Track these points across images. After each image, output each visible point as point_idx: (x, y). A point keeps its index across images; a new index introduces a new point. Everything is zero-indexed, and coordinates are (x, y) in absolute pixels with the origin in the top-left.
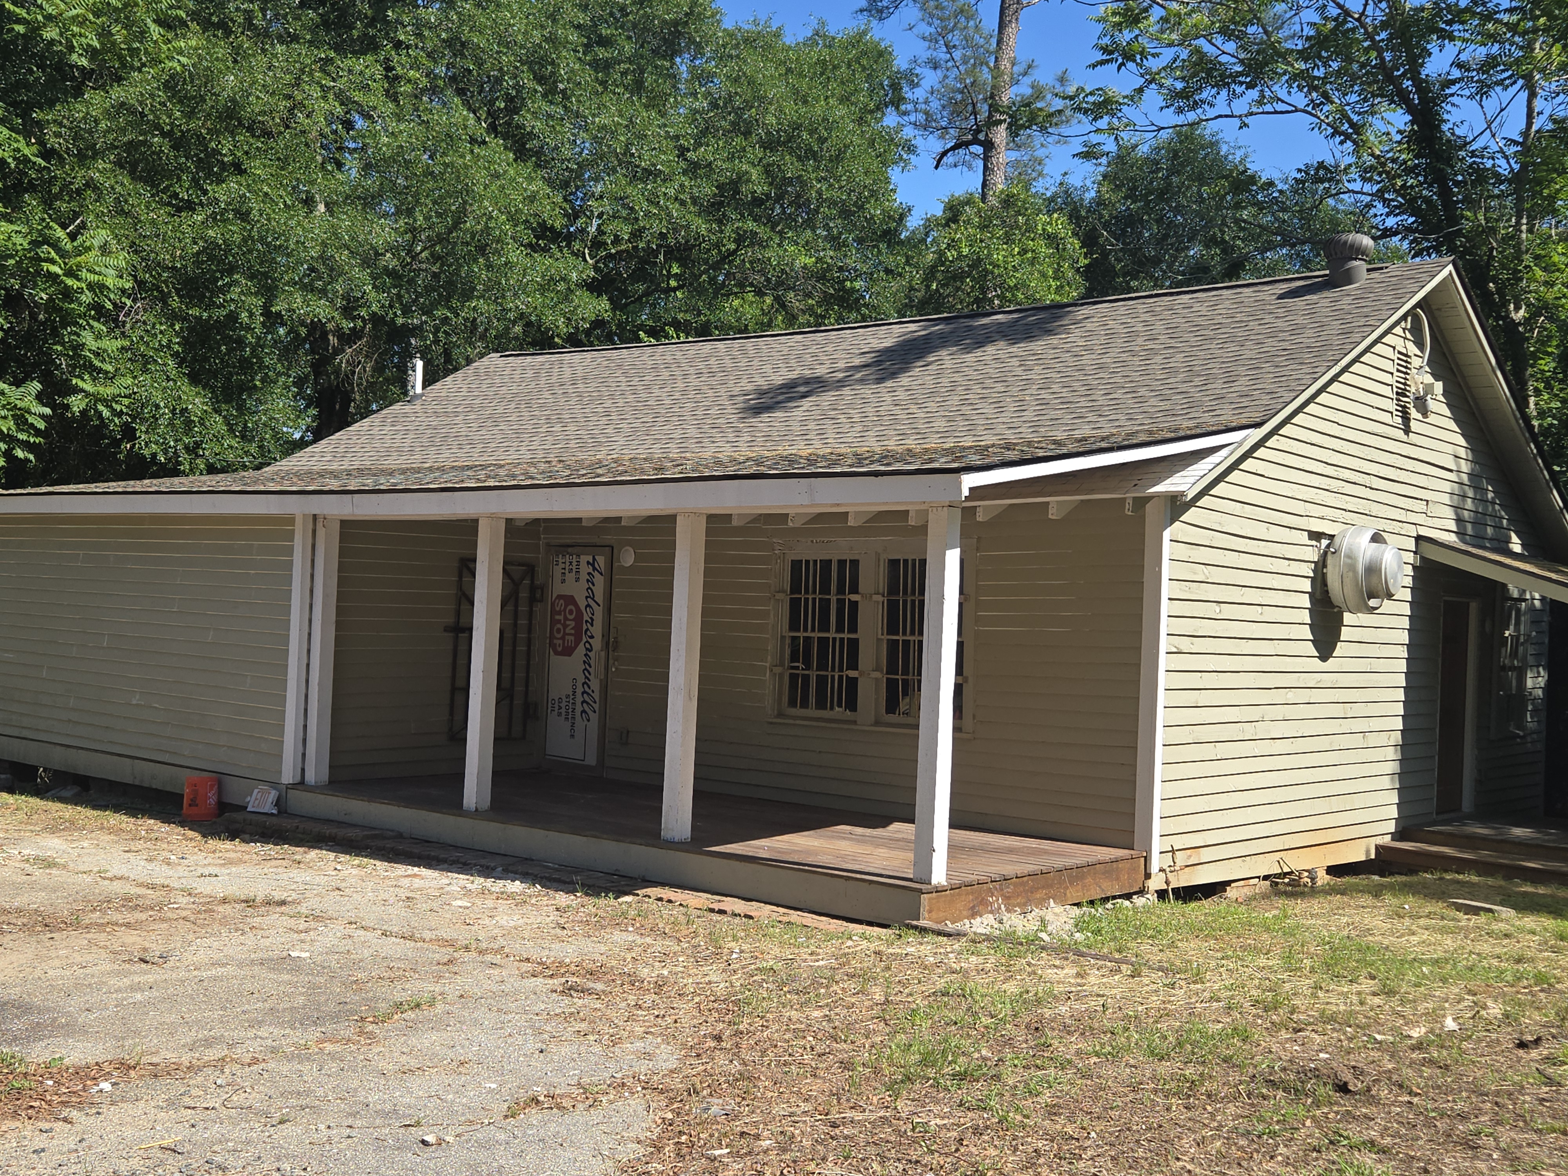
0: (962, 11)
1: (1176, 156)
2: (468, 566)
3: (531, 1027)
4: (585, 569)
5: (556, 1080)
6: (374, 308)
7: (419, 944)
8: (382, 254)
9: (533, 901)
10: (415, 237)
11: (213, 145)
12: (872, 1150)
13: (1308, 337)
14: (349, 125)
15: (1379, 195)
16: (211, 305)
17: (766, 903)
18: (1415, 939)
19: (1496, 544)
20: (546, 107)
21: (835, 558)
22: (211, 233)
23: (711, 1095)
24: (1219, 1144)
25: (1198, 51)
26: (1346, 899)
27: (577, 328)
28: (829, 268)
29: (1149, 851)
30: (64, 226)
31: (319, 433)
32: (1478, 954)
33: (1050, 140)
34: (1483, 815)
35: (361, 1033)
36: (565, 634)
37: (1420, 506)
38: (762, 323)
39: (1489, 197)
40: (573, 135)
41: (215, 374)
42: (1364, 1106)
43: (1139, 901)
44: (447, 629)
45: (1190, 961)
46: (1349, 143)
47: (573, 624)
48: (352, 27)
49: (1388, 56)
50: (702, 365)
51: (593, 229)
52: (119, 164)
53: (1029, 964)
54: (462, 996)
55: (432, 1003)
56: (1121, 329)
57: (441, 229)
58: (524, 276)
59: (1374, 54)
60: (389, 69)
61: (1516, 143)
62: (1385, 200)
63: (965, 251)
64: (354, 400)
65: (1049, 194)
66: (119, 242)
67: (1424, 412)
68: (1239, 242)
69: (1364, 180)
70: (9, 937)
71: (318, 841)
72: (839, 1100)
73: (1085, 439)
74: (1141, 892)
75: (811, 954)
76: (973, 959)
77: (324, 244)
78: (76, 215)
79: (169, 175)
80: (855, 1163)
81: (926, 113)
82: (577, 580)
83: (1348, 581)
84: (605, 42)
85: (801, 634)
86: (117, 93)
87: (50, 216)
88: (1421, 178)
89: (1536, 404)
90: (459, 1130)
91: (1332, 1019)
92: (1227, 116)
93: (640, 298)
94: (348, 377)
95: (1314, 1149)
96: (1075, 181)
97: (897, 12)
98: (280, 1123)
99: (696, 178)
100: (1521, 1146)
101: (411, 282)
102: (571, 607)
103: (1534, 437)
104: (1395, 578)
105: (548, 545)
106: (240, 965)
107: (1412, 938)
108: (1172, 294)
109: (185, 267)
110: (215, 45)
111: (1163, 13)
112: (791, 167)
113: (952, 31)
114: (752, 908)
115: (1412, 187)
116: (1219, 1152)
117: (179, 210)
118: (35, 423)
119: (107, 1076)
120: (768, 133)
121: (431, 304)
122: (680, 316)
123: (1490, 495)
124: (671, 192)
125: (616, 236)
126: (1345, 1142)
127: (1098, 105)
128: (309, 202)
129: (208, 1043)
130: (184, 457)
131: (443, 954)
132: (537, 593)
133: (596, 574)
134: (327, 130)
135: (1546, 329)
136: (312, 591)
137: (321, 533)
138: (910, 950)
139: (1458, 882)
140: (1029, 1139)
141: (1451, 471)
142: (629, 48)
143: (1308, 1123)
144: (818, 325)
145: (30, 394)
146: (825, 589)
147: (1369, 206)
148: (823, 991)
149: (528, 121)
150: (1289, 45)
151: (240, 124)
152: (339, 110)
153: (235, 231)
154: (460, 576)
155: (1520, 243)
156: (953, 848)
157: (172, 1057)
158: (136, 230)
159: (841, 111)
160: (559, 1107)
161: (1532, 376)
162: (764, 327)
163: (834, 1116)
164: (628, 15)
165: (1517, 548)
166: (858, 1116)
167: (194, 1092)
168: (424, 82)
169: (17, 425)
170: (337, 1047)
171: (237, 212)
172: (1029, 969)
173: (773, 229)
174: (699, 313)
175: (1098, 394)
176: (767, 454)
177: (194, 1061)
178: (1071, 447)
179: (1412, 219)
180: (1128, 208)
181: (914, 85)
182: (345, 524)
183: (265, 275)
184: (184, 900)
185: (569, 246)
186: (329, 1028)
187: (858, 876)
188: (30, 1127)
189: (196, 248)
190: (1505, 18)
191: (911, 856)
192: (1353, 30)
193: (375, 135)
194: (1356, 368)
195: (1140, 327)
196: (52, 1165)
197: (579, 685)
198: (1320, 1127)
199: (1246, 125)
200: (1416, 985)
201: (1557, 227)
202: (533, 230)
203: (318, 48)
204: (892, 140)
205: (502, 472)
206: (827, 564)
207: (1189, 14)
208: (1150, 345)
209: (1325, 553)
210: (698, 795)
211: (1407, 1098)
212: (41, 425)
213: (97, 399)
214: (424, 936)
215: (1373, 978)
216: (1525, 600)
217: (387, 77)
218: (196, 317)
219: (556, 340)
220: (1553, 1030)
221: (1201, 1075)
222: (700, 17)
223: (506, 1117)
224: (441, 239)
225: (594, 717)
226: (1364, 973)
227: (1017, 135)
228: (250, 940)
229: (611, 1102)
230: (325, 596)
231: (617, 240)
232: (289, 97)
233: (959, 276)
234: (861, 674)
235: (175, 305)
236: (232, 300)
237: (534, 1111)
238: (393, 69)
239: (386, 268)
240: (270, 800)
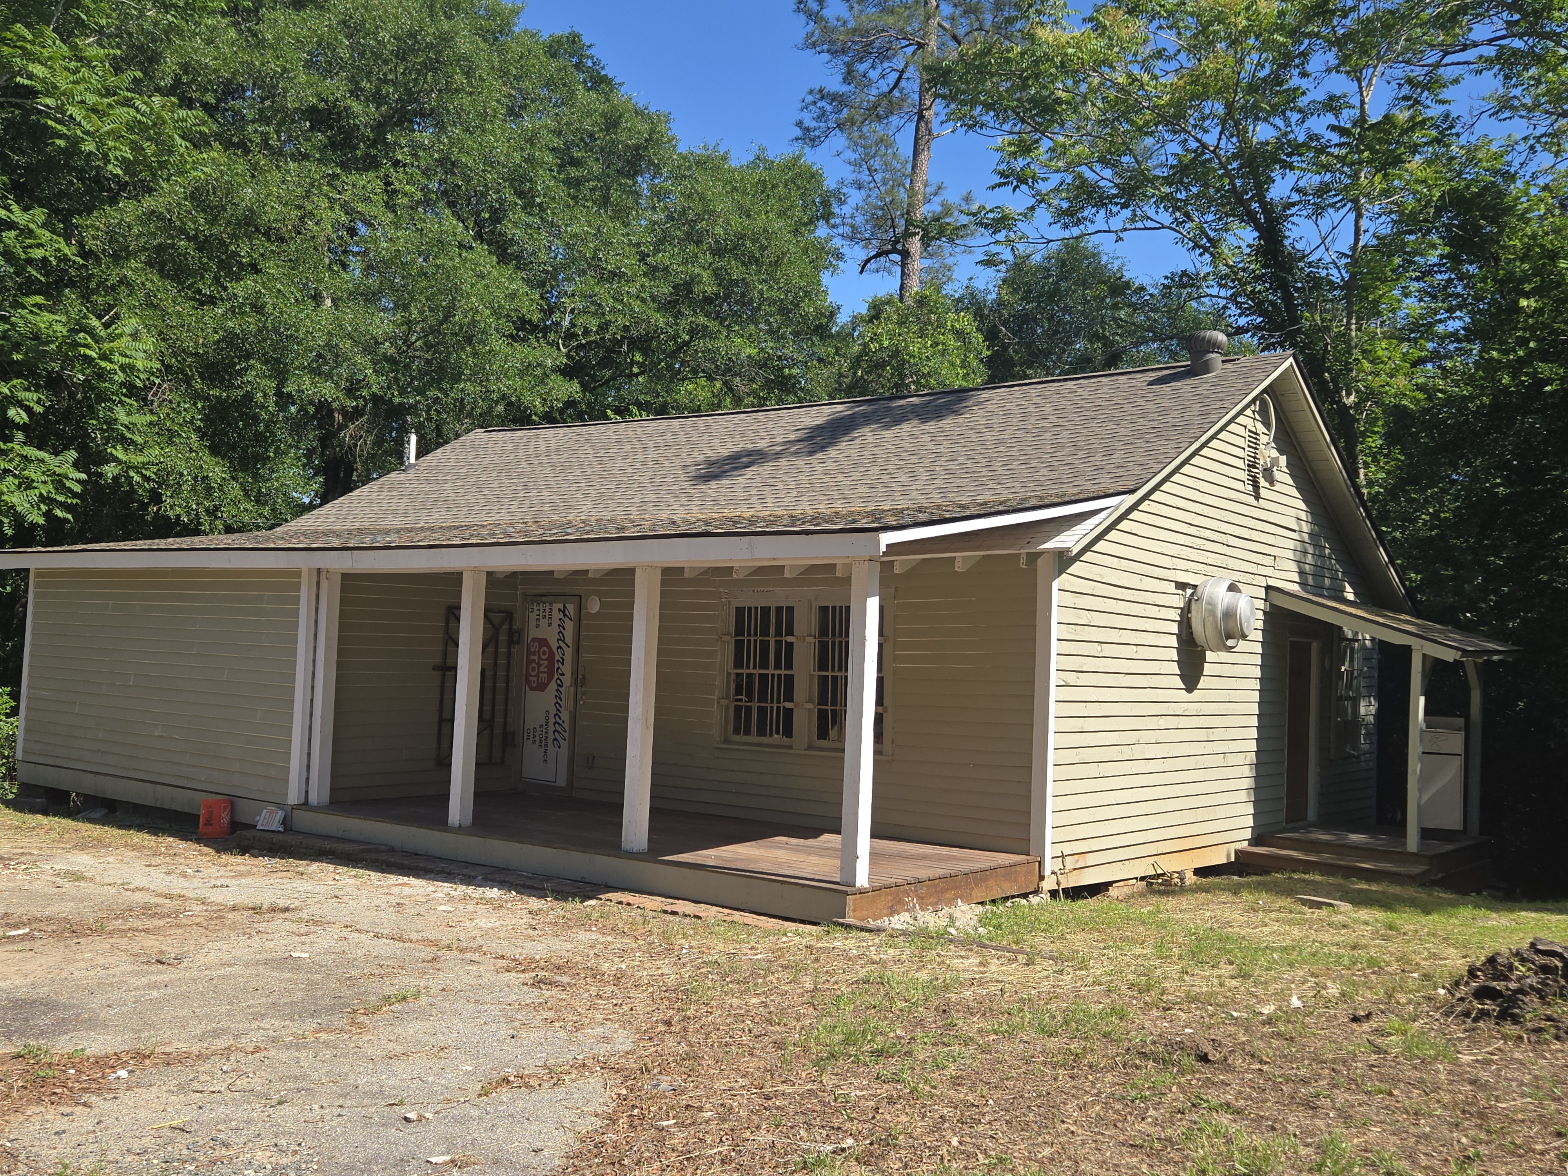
0: (882, 141)
1: (1064, 264)
2: (453, 613)
3: (503, 1016)
4: (556, 616)
5: (525, 1062)
6: (375, 389)
7: (407, 945)
8: (381, 343)
9: (509, 905)
10: (410, 328)
11: (233, 248)
12: (800, 1119)
13: (1173, 418)
14: (352, 232)
15: (1233, 299)
16: (231, 386)
17: (712, 905)
18: (1267, 930)
19: (1332, 593)
20: (524, 217)
21: (773, 605)
22: (230, 324)
23: (660, 1073)
24: (1098, 1108)
25: (1080, 176)
26: (1209, 896)
27: (552, 407)
28: (770, 358)
29: (1043, 856)
30: (99, 317)
31: (326, 497)
32: (1321, 942)
33: (957, 250)
34: (1324, 824)
35: (353, 1023)
36: (539, 672)
37: (1269, 561)
38: (713, 404)
39: (1324, 301)
40: (548, 241)
41: (233, 447)
42: (1222, 1073)
43: (1034, 900)
44: (435, 668)
45: (1078, 952)
46: (1207, 255)
47: (546, 663)
48: (355, 148)
49: (1238, 183)
50: (659, 440)
51: (566, 323)
52: (149, 263)
53: (939, 955)
54: (444, 989)
55: (417, 996)
56: (1016, 410)
57: (432, 321)
58: (505, 363)
59: (1227, 181)
60: (388, 184)
61: (1346, 256)
62: (1237, 303)
63: (886, 343)
64: (356, 470)
65: (957, 296)
66: (149, 331)
67: (1271, 481)
68: (1117, 338)
69: (1221, 286)
70: (40, 942)
71: (320, 855)
72: (772, 1075)
73: (985, 503)
74: (1036, 892)
75: (751, 949)
76: (891, 951)
77: (330, 334)
78: (111, 307)
79: (193, 274)
80: (785, 1130)
81: (852, 226)
82: (550, 625)
83: (1209, 625)
84: (575, 163)
85: (745, 671)
86: (148, 202)
87: (87, 308)
88: (1267, 285)
89: (1366, 475)
90: (438, 1108)
91: (1195, 999)
92: (1105, 231)
93: (607, 381)
94: (351, 449)
95: (1179, 1111)
96: (979, 285)
97: (827, 141)
98: (279, 1104)
99: (655, 279)
100: (1353, 1106)
101: (407, 367)
102: (545, 648)
103: (1363, 503)
104: (1249, 623)
105: (525, 595)
106: (247, 965)
107: (1264, 929)
108: (1059, 381)
109: (206, 353)
110: (236, 162)
111: (1051, 144)
112: (736, 271)
113: (874, 157)
114: (701, 910)
115: (1260, 292)
116: (1098, 1115)
117: (202, 304)
118: (72, 487)
119: (124, 1065)
120: (717, 242)
121: (424, 386)
122: (641, 397)
123: (1327, 551)
124: (633, 291)
125: (586, 328)
126: (1205, 1105)
127: (997, 221)
128: (317, 298)
129: (216, 1034)
130: (205, 519)
131: (428, 953)
132: (515, 637)
133: (566, 620)
134: (334, 236)
135: (1373, 412)
136: (316, 635)
137: (324, 584)
138: (837, 944)
139: (1304, 881)
140: (936, 1107)
141: (1294, 531)
142: (597, 168)
143: (1174, 1089)
144: (760, 405)
145: (67, 462)
146: (765, 632)
147: (1225, 307)
148: (760, 980)
149: (509, 229)
150: (1158, 172)
151: (257, 230)
152: (344, 219)
153: (252, 322)
154: (447, 622)
155: (1350, 339)
156: (874, 855)
157: (183, 1046)
158: (164, 321)
159: (779, 224)
160: (527, 1086)
161: (1362, 451)
162: (714, 407)
163: (768, 1090)
164: (596, 140)
165: (1351, 597)
166: (789, 1089)
167: (202, 1078)
168: (419, 195)
169: (56, 489)
170: (332, 1036)
171: (254, 306)
172: (939, 960)
173: (721, 323)
174: (658, 396)
175: (997, 465)
176: (715, 516)
177: (203, 1050)
178: (974, 511)
179: (1260, 320)
180: (1024, 308)
181: (841, 203)
182: (345, 576)
183: (278, 361)
184: (198, 908)
185: (545, 337)
186: (324, 1019)
187: (792, 880)
188: (52, 1111)
189: (217, 337)
190: (1336, 151)
191: (838, 862)
192: (1210, 160)
193: (375, 241)
194: (1214, 443)
195: (1032, 409)
196: (71, 1145)
197: (551, 716)
198: (1184, 1092)
199: (1121, 239)
200: (1267, 969)
201: (1381, 326)
202: (514, 323)
203: (326, 165)
204: (823, 248)
205: (485, 531)
206: (766, 611)
207: (1073, 146)
208: (1041, 424)
209: (1190, 600)
210: (655, 811)
211: (1258, 1066)
212: (77, 488)
213: (129, 467)
214: (411, 937)
215: (1231, 963)
216: (1358, 640)
217: (386, 191)
218: (216, 397)
219: (534, 417)
220: (1381, 1006)
221: (1084, 1048)
222: (658, 143)
223: (480, 1095)
224: (433, 331)
225: (564, 744)
226: (1224, 959)
227: (929, 245)
228: (256, 942)
229: (573, 1081)
230: (328, 639)
231: (587, 332)
232: (300, 207)
233: (882, 365)
234: (796, 705)
235: (198, 386)
236: (248, 382)
237: (504, 1090)
238: (392, 184)
239: (385, 355)
240: (277, 819)
